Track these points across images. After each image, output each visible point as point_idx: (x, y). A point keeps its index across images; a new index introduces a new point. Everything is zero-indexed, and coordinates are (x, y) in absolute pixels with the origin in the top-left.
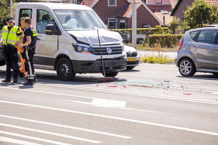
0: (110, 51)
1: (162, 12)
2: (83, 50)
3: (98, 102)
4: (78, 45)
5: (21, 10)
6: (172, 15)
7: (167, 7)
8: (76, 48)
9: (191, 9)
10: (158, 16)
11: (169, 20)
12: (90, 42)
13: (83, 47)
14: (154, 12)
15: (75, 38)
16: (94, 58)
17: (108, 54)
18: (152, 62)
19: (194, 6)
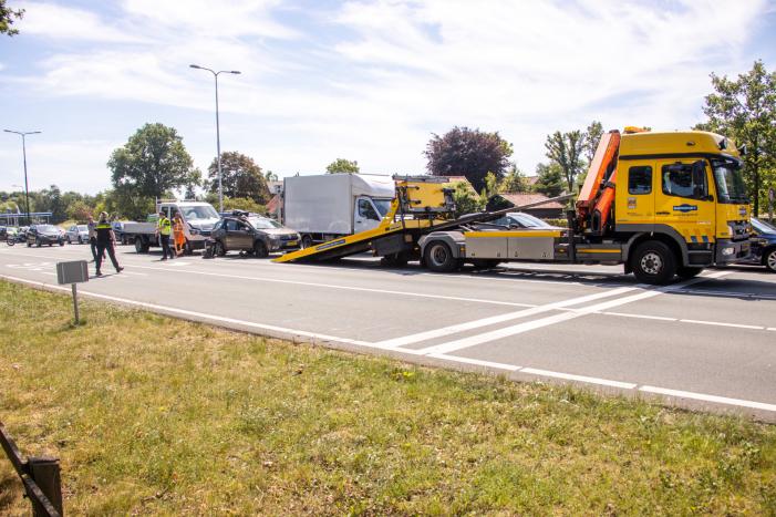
2: (195, 234)
13: (196, 231)
15: (192, 226)
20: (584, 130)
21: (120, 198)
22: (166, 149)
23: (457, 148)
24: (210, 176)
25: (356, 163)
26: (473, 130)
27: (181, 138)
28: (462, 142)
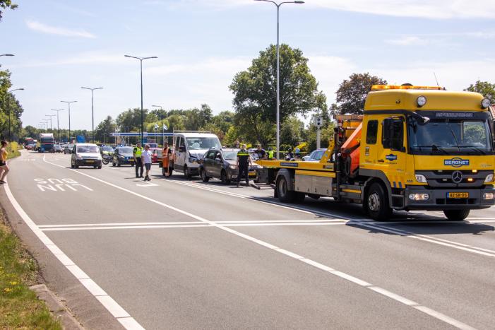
4: (191, 158)
15: (190, 154)
21: (243, 122)
22: (290, 72)
24: (338, 101)
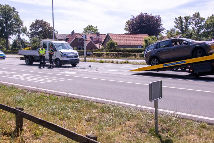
0: (74, 57)
1: (99, 44)
2: (64, 57)
3: (67, 72)
4: (63, 55)
5: (43, 43)
6: (102, 45)
7: (100, 42)
8: (62, 56)
9: (108, 43)
10: (97, 45)
11: (101, 47)
12: (66, 54)
13: (64, 56)
14: (96, 44)
15: (62, 53)
16: (68, 59)
17: (73, 58)
18: (91, 62)
19: (109, 42)
20: (191, 16)
22: (11, 17)
23: (142, 22)
25: (97, 27)
26: (149, 14)
27: (17, 12)
28: (144, 20)
